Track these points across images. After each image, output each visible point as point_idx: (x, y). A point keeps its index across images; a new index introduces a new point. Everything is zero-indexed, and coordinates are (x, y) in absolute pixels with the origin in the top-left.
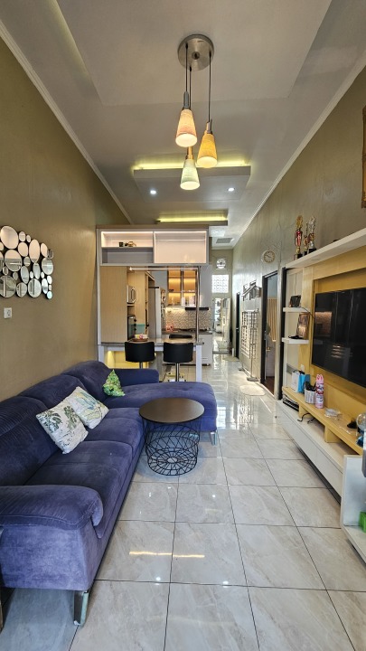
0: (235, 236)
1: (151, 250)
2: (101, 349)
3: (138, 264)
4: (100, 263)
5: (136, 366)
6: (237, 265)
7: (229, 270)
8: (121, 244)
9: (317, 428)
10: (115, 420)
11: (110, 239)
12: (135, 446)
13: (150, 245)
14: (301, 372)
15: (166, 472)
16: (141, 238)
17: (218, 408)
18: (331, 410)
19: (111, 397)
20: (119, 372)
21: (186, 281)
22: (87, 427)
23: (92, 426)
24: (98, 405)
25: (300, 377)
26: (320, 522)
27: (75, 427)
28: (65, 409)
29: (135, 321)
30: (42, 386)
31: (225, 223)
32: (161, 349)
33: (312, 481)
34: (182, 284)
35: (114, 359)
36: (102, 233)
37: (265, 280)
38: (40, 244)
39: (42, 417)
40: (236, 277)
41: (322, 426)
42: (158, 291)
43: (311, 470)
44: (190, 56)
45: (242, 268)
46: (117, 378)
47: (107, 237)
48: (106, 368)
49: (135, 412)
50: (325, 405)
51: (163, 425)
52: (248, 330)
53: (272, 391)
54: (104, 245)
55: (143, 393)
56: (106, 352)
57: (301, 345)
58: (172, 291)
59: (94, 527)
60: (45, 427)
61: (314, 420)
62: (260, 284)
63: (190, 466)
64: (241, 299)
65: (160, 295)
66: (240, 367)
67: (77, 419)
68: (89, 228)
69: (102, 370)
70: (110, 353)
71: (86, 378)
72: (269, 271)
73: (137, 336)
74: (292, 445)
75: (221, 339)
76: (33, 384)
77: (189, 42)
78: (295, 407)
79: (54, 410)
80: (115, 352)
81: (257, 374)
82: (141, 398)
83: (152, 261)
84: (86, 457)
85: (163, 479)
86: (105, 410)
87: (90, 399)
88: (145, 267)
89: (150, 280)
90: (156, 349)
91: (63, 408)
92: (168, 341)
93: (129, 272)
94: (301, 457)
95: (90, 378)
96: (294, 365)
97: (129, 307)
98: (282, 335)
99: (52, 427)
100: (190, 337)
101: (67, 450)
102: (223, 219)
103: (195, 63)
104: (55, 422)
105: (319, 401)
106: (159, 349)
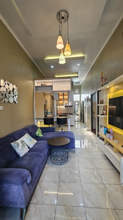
0: (81, 81)
1: (52, 86)
2: (36, 120)
3: (47, 91)
4: (35, 91)
5: (47, 126)
6: (82, 91)
7: (80, 93)
8: (42, 85)
9: (111, 147)
10: (39, 145)
11: (38, 83)
12: (45, 154)
13: (51, 85)
14: (105, 127)
15: (57, 163)
16: (48, 82)
17: (75, 141)
18: (116, 140)
19: (38, 137)
20: (41, 128)
21: (65, 97)
22: (29, 147)
23: (31, 147)
24: (33, 140)
25: (105, 129)
26: (112, 182)
27: (24, 147)
28: (21, 141)
29: (47, 111)
30: (14, 133)
31: (77, 77)
32: (56, 120)
33: (110, 167)
34: (63, 98)
35: (40, 124)
36: (36, 81)
37: (92, 96)
38: (13, 85)
39: (12, 144)
40: (82, 95)
41: (112, 146)
42: (55, 100)
43: (109, 162)
44: (61, 18)
45: (84, 92)
46: (40, 130)
47: (37, 83)
48: (37, 127)
49: (46, 142)
50: (114, 139)
51: (56, 146)
52: (87, 113)
53: (95, 134)
54: (36, 85)
55: (50, 135)
56: (37, 122)
57: (105, 117)
58: (60, 100)
59: (28, 184)
60: (14, 147)
61: (110, 144)
62: (90, 97)
63: (65, 161)
64: (84, 102)
65: (56, 102)
66: (84, 126)
67: (26, 145)
68: (31, 80)
69: (35, 128)
70: (39, 122)
71: (30, 130)
72: (93, 92)
73: (48, 116)
74: (102, 153)
75: (78, 117)
76: (11, 133)
77: (60, 13)
78: (103, 139)
79: (17, 141)
80: (41, 122)
81: (90, 128)
82: (49, 137)
83: (52, 90)
84: (27, 158)
85: (55, 166)
86: (35, 141)
87: (31, 138)
88: (50, 92)
89: (52, 97)
90: (54, 120)
91: (20, 141)
92: (59, 117)
93: (44, 94)
94: (106, 158)
95: (31, 131)
96: (102, 125)
97: (45, 106)
98: (98, 114)
99: (16, 147)
100: (66, 116)
101: (21, 155)
102: (77, 75)
103: (63, 20)
104: (17, 146)
105: (111, 137)
106: (55, 120)
